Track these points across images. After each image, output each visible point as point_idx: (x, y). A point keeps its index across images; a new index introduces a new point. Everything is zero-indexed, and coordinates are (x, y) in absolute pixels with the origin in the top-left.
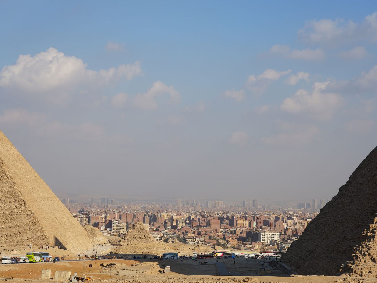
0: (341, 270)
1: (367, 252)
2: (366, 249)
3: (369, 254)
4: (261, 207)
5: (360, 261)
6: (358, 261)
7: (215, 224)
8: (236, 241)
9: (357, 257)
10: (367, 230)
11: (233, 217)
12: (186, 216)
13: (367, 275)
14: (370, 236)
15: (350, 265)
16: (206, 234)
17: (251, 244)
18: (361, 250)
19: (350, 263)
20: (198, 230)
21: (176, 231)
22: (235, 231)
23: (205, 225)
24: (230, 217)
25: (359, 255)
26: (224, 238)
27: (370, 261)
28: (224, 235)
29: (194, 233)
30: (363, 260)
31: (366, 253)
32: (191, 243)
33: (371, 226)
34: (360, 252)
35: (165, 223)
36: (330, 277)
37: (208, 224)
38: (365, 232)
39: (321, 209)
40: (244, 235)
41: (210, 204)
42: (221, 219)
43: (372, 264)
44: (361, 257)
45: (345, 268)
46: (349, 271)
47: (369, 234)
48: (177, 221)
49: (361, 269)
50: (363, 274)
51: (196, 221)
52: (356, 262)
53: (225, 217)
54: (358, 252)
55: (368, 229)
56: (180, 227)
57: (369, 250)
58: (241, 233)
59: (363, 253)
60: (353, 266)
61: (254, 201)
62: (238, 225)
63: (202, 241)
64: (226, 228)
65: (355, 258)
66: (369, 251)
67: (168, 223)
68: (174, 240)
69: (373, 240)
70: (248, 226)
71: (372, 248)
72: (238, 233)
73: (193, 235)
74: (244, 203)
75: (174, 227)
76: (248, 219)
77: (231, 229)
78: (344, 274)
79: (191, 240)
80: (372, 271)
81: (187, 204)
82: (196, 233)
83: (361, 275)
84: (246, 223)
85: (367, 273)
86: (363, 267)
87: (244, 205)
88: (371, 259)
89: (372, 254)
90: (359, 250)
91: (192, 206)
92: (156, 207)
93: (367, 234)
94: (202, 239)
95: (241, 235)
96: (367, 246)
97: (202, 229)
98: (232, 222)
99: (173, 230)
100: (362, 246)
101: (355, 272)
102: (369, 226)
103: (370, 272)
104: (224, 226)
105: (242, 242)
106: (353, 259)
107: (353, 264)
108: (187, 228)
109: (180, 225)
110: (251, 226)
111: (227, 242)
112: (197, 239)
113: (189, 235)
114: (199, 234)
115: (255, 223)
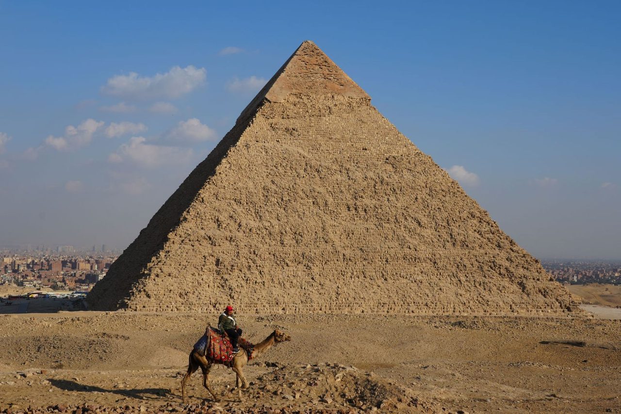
0: (118, 306)
1: (143, 288)
2: (142, 286)
3: (144, 291)
4: (110, 251)
5: (136, 297)
6: (134, 296)
7: (57, 268)
8: (74, 283)
9: (133, 293)
10: (145, 269)
11: (76, 260)
12: (30, 261)
13: (141, 310)
14: (147, 274)
15: (126, 301)
16: (46, 277)
17: (88, 285)
18: (138, 287)
19: (127, 299)
20: (39, 273)
21: (16, 275)
22: (75, 274)
23: (48, 268)
24: (73, 261)
25: (135, 292)
26: (64, 281)
27: (145, 296)
28: (63, 278)
29: (34, 276)
30: (138, 296)
31: (142, 290)
32: (28, 286)
33: (148, 264)
34: (137, 289)
35: (6, 267)
36: (94, 312)
37: (50, 267)
38: (143, 271)
39: (124, 251)
40: (83, 278)
41: (60, 249)
42: (64, 263)
43: (146, 299)
44: (137, 293)
45: (122, 303)
46: (125, 306)
47: (146, 272)
48: (18, 265)
49: (136, 304)
50: (137, 309)
51: (39, 265)
52: (132, 298)
53: (68, 261)
54: (134, 289)
55: (146, 267)
56: (21, 271)
57: (145, 286)
58: (81, 276)
59: (139, 289)
60: (129, 302)
61: (103, 246)
62: (80, 268)
63: (40, 284)
64: (67, 271)
65: (131, 294)
66: (144, 288)
67: (9, 267)
68: (11, 284)
69: (149, 277)
70: (90, 268)
71: (148, 285)
72: (77, 275)
73: (32, 278)
74: (94, 247)
75: (15, 271)
76: (91, 262)
77: (72, 272)
78: (120, 310)
79: (28, 283)
80: (146, 306)
81: (38, 249)
82: (36, 276)
83: (136, 310)
84: (88, 266)
85: (141, 308)
86: (137, 303)
87: (94, 250)
88: (146, 294)
89: (147, 290)
90: (135, 287)
91: (42, 251)
92: (4, 252)
93: (144, 272)
94: (40, 282)
95: (80, 278)
96: (143, 283)
97: (43, 273)
98: (74, 266)
99: (13, 273)
100: (139, 283)
101: (130, 308)
102: (147, 264)
103: (144, 307)
104: (65, 269)
105: (79, 284)
106: (129, 295)
107: (129, 300)
108: (29, 272)
109: (21, 268)
110: (93, 269)
111: (65, 284)
112: (34, 282)
113: (29, 278)
114: (40, 277)
115: (96, 266)
